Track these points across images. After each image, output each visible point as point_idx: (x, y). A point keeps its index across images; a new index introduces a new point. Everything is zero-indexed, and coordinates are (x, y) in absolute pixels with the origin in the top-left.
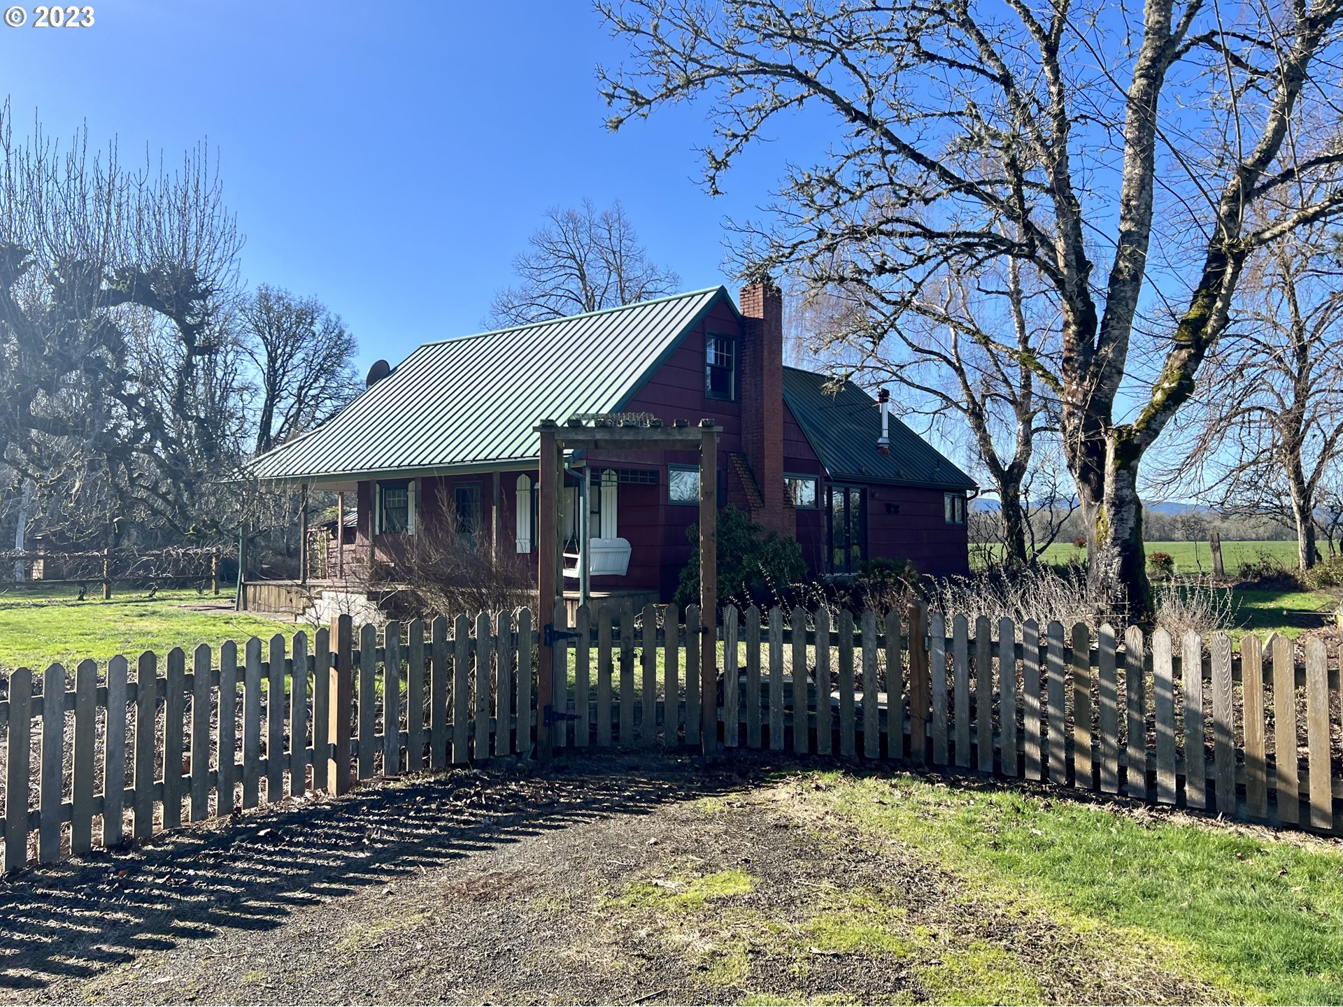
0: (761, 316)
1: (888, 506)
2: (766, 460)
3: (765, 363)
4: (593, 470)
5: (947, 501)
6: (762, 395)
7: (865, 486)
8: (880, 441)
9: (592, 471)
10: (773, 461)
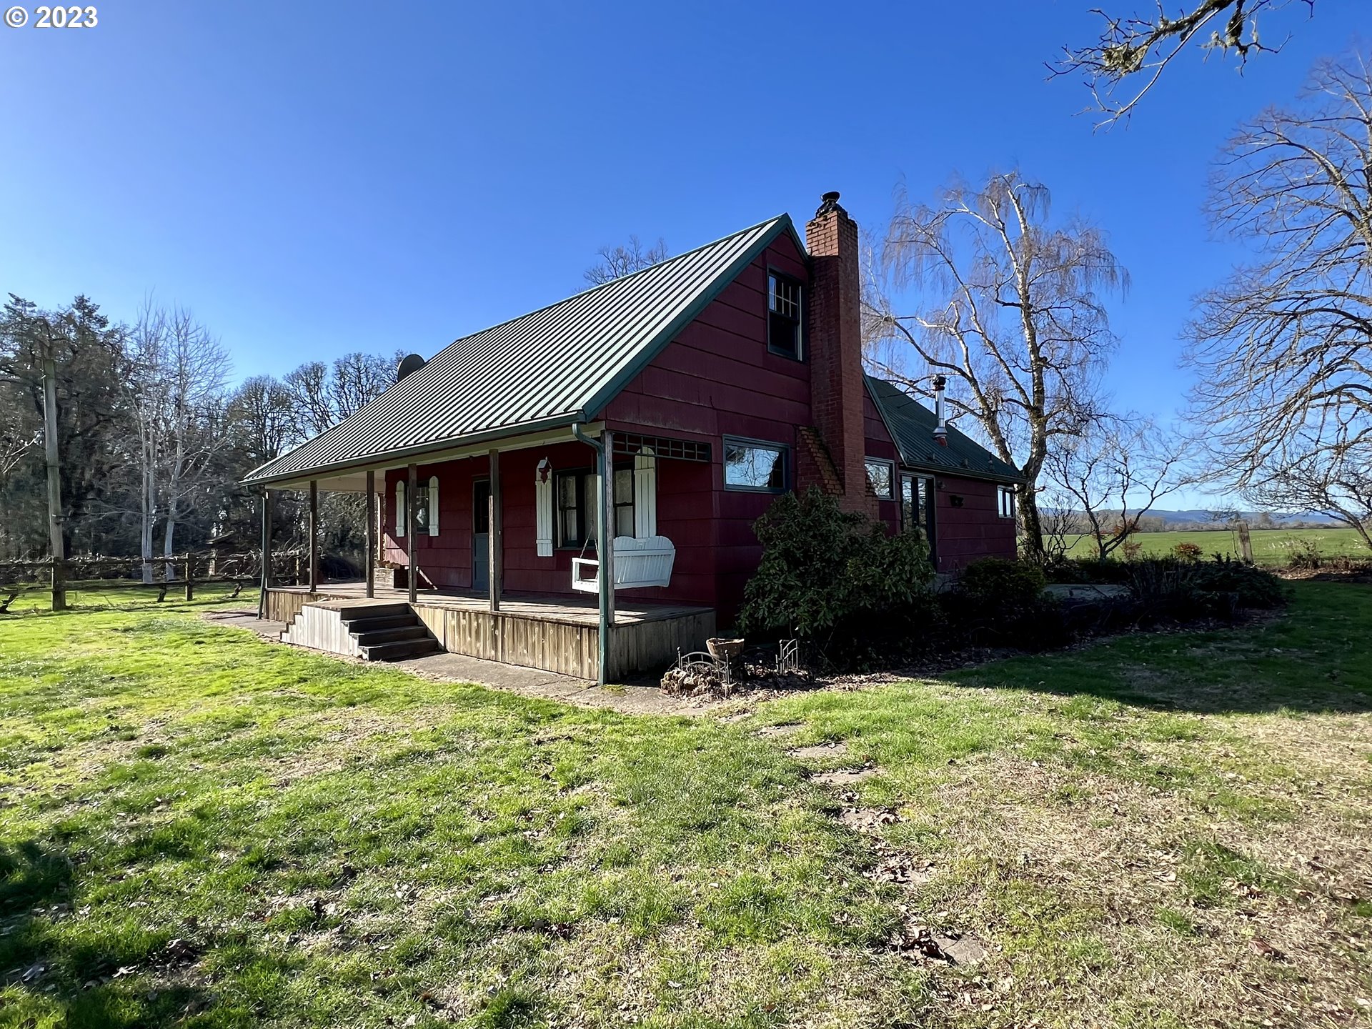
0: (835, 252)
1: (953, 499)
2: (846, 435)
3: (842, 312)
4: (618, 437)
5: (1000, 494)
6: (839, 351)
7: (932, 476)
8: (937, 431)
9: (615, 438)
10: (853, 439)
